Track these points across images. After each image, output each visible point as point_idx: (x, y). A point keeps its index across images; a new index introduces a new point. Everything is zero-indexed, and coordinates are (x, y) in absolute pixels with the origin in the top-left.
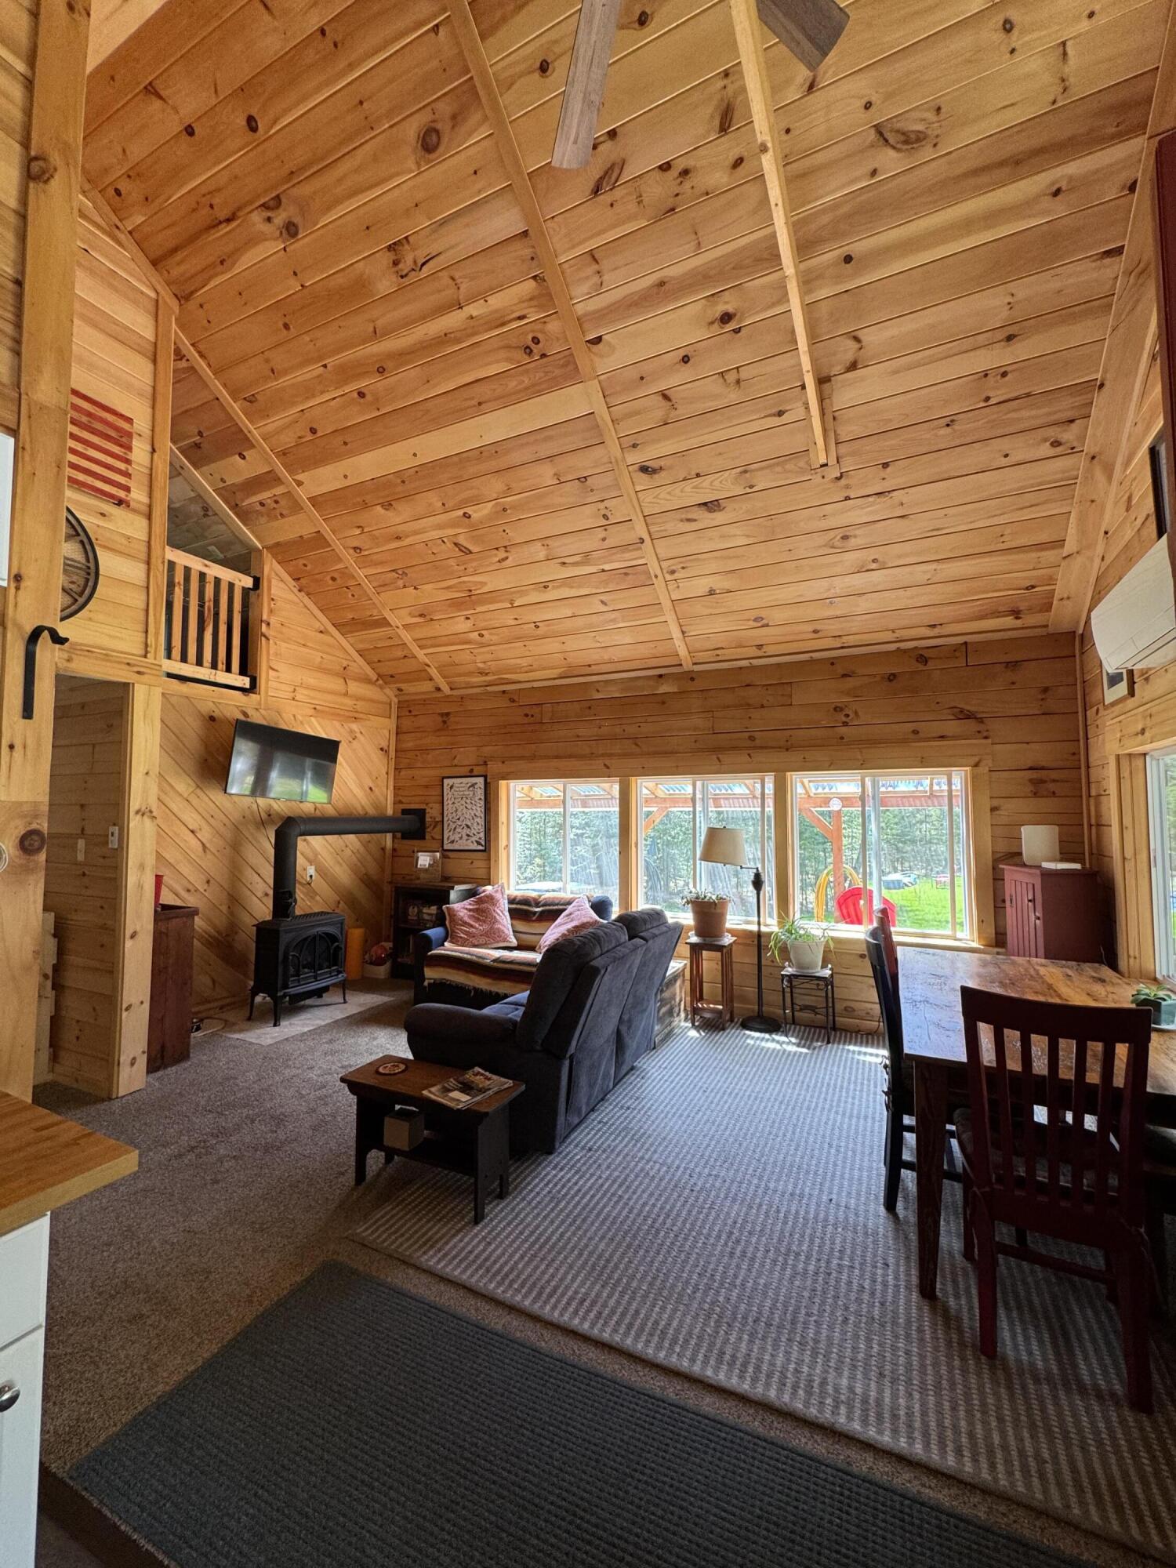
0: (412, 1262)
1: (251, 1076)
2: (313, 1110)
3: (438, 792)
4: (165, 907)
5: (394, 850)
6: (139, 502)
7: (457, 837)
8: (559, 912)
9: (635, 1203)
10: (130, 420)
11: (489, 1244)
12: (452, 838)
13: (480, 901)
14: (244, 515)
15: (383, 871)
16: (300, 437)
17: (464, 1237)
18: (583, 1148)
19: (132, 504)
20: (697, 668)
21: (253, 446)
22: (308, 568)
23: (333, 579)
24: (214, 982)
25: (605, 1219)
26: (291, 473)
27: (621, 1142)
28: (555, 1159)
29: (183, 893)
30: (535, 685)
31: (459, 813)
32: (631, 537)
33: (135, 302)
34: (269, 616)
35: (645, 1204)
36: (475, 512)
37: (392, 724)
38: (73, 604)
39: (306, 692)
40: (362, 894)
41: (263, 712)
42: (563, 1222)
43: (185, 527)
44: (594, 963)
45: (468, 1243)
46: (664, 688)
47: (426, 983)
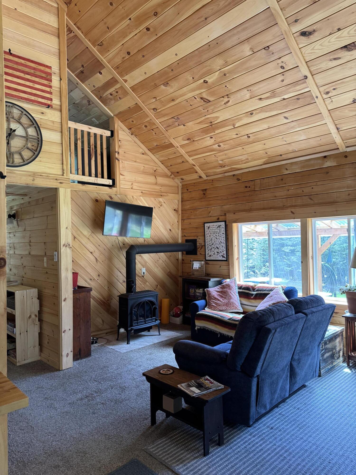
0: (171, 468)
1: (114, 367)
2: (138, 387)
3: (202, 230)
4: (79, 287)
5: (183, 260)
6: (56, 105)
7: (212, 253)
8: (266, 295)
9: (293, 463)
10: (50, 68)
11: (210, 467)
12: (210, 254)
13: (223, 287)
14: (105, 101)
15: (178, 270)
16: (123, 58)
17: (197, 461)
18: (268, 427)
19: (54, 106)
20: (349, 149)
21: (104, 67)
22: (135, 122)
23: (146, 126)
24: (103, 321)
25: (274, 468)
26: (122, 76)
27: (290, 427)
28: (251, 430)
29: (88, 280)
30: (251, 169)
31: (213, 241)
32: (300, 76)
33: (50, 12)
34: (118, 149)
35: (299, 464)
36: (209, 79)
37: (179, 197)
38: (33, 155)
39: (137, 184)
40: (168, 282)
41: (118, 196)
42: (250, 464)
43: (82, 112)
44: (269, 326)
45: (199, 465)
46: (328, 164)
47: (196, 328)
